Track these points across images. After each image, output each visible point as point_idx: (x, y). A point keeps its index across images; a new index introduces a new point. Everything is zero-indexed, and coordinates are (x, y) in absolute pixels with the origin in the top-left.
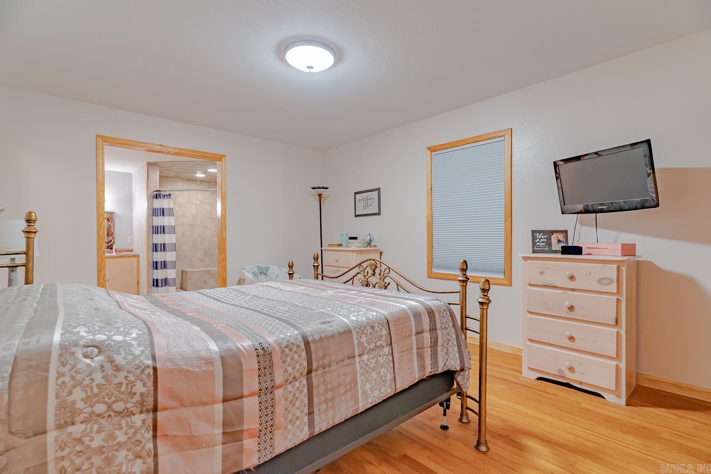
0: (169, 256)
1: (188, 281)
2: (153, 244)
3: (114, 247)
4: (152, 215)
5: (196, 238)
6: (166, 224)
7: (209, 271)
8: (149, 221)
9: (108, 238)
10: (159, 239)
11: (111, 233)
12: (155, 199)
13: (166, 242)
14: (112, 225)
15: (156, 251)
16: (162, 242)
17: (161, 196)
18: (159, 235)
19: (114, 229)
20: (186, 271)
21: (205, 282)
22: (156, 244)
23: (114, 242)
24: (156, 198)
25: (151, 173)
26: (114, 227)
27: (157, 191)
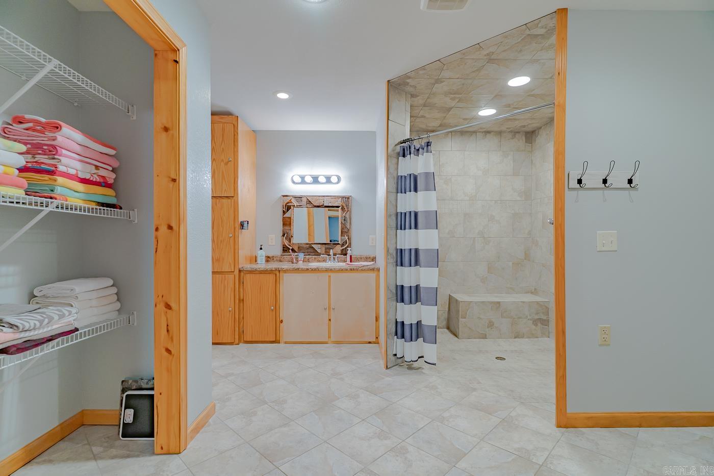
0: (426, 277)
1: (460, 319)
2: (397, 250)
3: (349, 252)
4: (395, 191)
5: (474, 238)
6: (420, 208)
7: (499, 303)
8: (391, 202)
9: (343, 237)
10: (408, 239)
11: (346, 230)
12: (401, 158)
13: (421, 246)
14: (347, 216)
15: (402, 265)
16: (413, 247)
17: (412, 150)
18: (407, 231)
19: (350, 223)
20: (457, 300)
21: (491, 325)
22: (401, 250)
23: (350, 244)
24: (404, 156)
25: (393, 105)
26: (350, 219)
27: (404, 142)
